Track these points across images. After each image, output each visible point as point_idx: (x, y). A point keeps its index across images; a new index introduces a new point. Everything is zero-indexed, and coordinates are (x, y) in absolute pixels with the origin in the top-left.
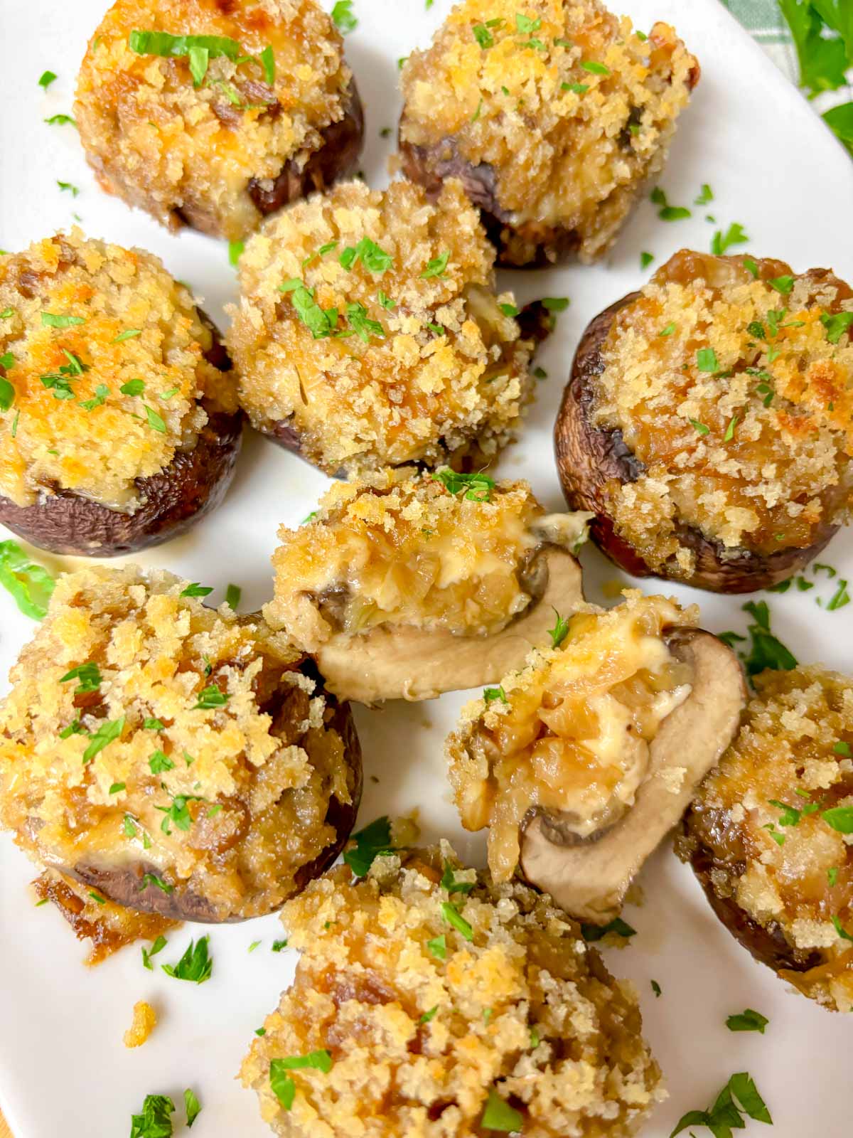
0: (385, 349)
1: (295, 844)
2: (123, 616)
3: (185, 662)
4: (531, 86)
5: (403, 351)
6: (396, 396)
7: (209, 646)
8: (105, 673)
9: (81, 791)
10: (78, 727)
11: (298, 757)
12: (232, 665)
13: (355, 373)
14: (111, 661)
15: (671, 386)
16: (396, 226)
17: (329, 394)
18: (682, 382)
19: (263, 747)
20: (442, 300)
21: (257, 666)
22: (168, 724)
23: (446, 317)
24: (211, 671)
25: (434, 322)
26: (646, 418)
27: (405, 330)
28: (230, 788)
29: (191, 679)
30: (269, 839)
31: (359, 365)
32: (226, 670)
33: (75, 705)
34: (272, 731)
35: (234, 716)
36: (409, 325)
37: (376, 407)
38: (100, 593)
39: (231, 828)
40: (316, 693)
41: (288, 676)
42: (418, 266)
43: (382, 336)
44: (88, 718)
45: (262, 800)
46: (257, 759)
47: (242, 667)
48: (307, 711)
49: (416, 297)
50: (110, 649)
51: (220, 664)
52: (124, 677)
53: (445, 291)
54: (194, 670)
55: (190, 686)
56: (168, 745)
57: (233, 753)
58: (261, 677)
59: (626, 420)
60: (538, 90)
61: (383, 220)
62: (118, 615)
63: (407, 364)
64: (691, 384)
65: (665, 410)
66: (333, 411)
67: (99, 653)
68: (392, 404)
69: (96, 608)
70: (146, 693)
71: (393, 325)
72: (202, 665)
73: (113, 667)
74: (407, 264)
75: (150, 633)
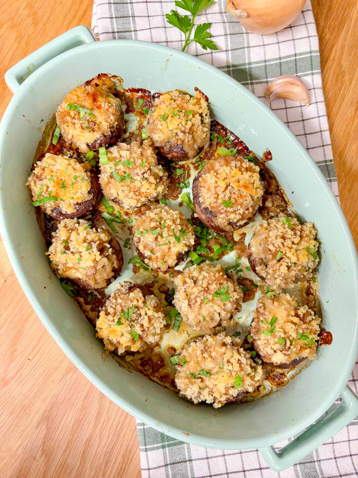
0: (134, 184)
1: (105, 275)
2: (74, 230)
3: (85, 241)
4: (180, 125)
5: (137, 184)
6: (137, 194)
7: (89, 238)
8: (70, 242)
9: (66, 264)
10: (65, 252)
11: (105, 260)
12: (93, 242)
13: (128, 190)
14: (71, 240)
15: (215, 198)
16: (134, 155)
17: (123, 194)
18: (216, 196)
19: (98, 257)
20: (145, 171)
21: (98, 242)
22: (81, 252)
23: (146, 175)
24: (89, 243)
25: (144, 177)
26: (212, 205)
27: (138, 179)
28: (92, 265)
29: (86, 244)
30: (100, 274)
31: (129, 188)
32: (92, 243)
33: (64, 248)
34: (100, 255)
35: (93, 252)
36: (139, 178)
37: (133, 196)
38: (69, 225)
39: (93, 272)
40: (110, 247)
41: (105, 244)
42: (139, 164)
43: (133, 180)
44: (66, 251)
45: (99, 267)
46: (97, 260)
47: (95, 242)
48: (108, 251)
49: (140, 171)
50: (71, 237)
51: (91, 242)
52: (73, 243)
53: (145, 170)
54: (86, 242)
55: (85, 246)
56: (81, 256)
57: (93, 259)
58: (99, 244)
59: (208, 206)
60: (182, 125)
61: (131, 154)
62: (72, 230)
63: (139, 187)
64: (218, 195)
65: (215, 202)
66: (125, 197)
67: (69, 238)
68: (136, 195)
69: (68, 228)
70: (77, 246)
71: (135, 178)
72: (88, 241)
73: (71, 241)
74: (137, 164)
75: (79, 234)
